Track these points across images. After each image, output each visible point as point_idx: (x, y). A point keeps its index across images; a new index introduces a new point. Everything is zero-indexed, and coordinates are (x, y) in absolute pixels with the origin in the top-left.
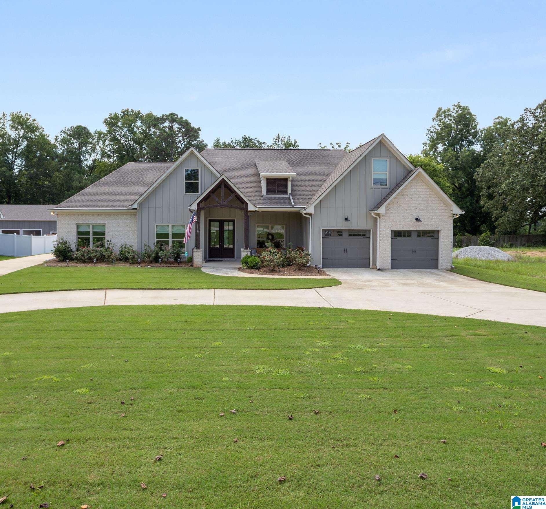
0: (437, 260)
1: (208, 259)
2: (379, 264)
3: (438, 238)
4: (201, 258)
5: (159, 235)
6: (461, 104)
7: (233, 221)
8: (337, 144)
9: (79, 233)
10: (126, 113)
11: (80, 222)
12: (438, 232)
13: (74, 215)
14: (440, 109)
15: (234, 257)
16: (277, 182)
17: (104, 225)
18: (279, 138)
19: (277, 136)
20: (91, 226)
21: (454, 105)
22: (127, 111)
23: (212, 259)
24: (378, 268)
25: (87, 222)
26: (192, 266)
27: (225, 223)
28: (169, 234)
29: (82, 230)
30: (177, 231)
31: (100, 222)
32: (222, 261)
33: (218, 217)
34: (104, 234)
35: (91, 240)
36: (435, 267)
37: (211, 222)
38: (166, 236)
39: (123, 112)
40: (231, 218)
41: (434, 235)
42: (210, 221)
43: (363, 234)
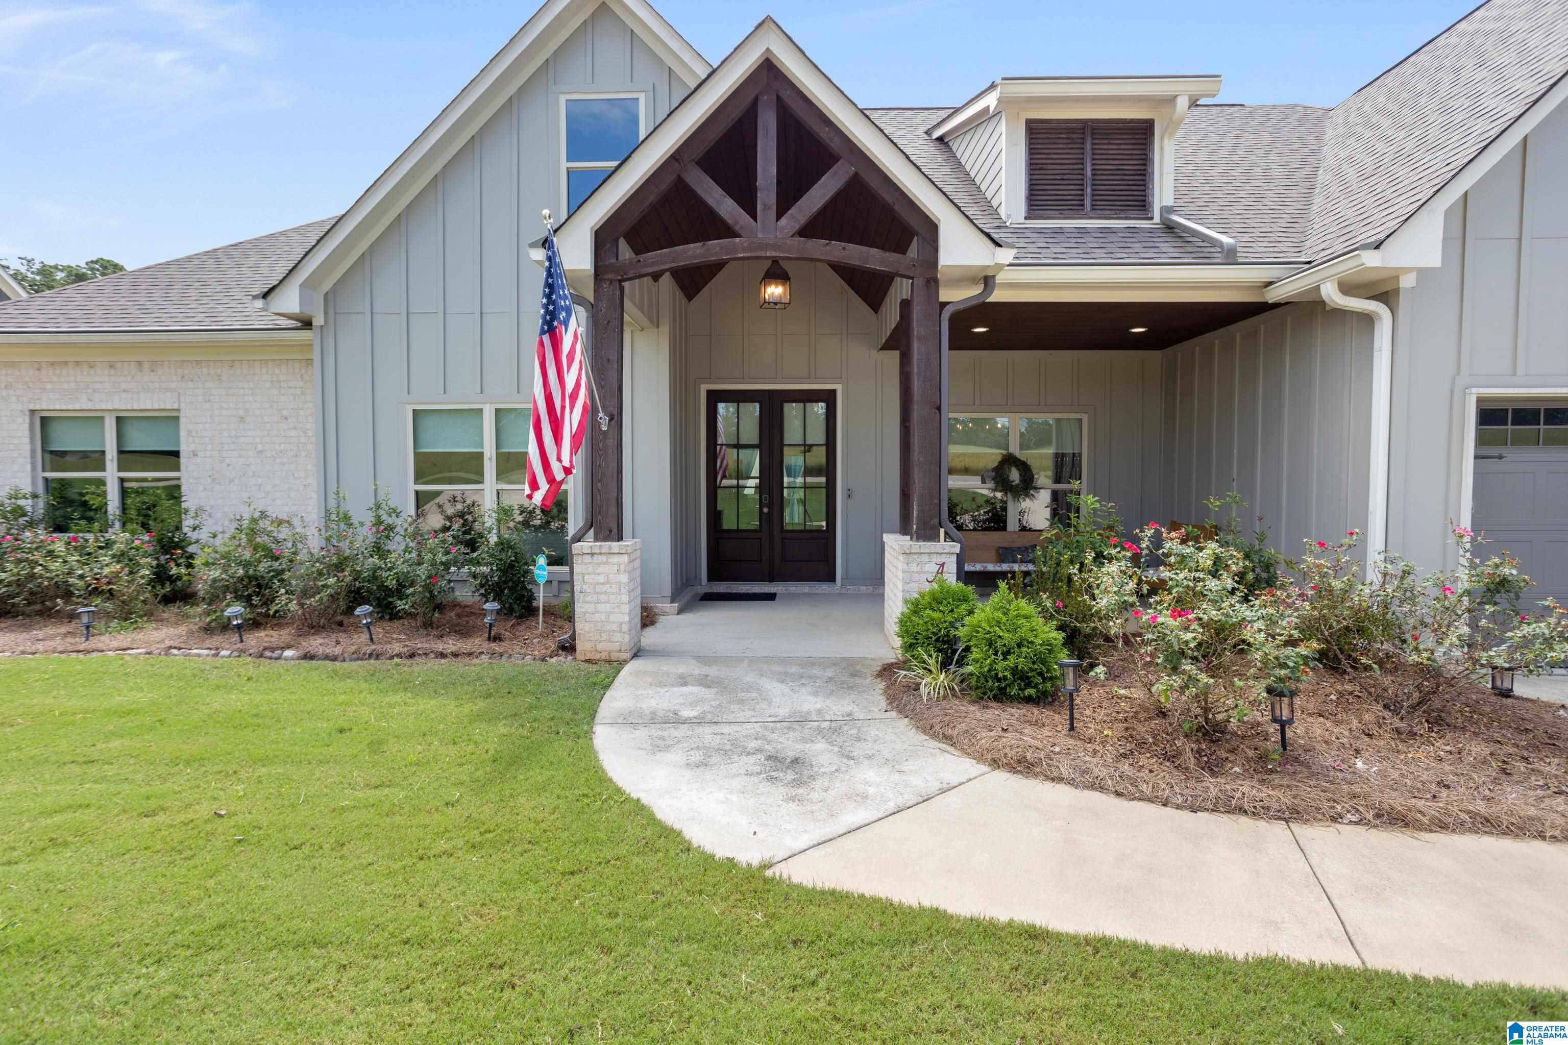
1: (705, 586)
4: (625, 598)
5: (428, 466)
7: (829, 397)
9: (51, 459)
11: (57, 403)
15: (831, 577)
16: (1089, 146)
17: (171, 418)
20: (110, 424)
23: (722, 587)
25: (86, 404)
27: (787, 406)
28: (480, 454)
29: (66, 441)
31: (151, 402)
32: (771, 597)
33: (752, 380)
34: (173, 462)
35: (113, 494)
37: (721, 407)
38: (469, 465)
40: (817, 380)
42: (715, 398)
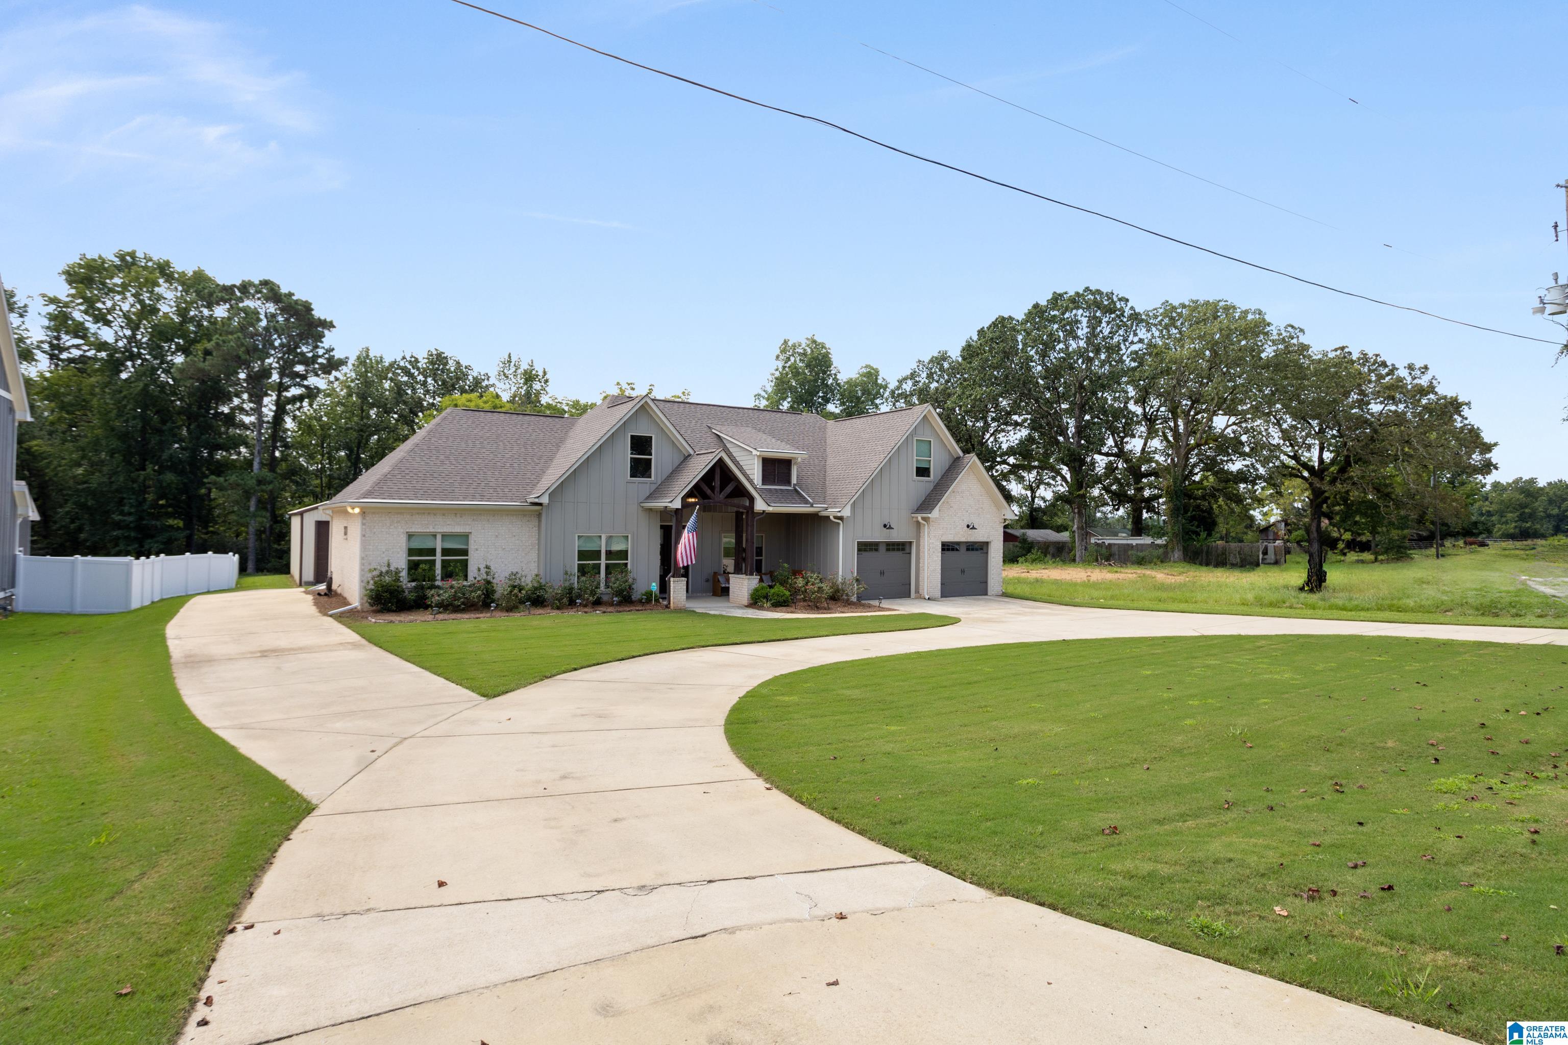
0: (986, 582)
1: (697, 594)
2: (925, 593)
3: (987, 553)
5: (582, 555)
6: (815, 338)
8: (629, 384)
9: (411, 552)
10: (128, 258)
11: (416, 528)
12: (987, 544)
13: (401, 513)
14: (786, 342)
16: (776, 465)
17: (465, 537)
18: (510, 362)
19: (507, 357)
20: (439, 537)
21: (807, 339)
22: (132, 254)
24: (927, 597)
25: (431, 529)
26: (667, 607)
28: (600, 551)
29: (416, 545)
30: (617, 547)
31: (458, 529)
34: (465, 552)
35: (438, 565)
36: (985, 593)
38: (596, 554)
39: (122, 257)
41: (981, 548)
43: (902, 548)
